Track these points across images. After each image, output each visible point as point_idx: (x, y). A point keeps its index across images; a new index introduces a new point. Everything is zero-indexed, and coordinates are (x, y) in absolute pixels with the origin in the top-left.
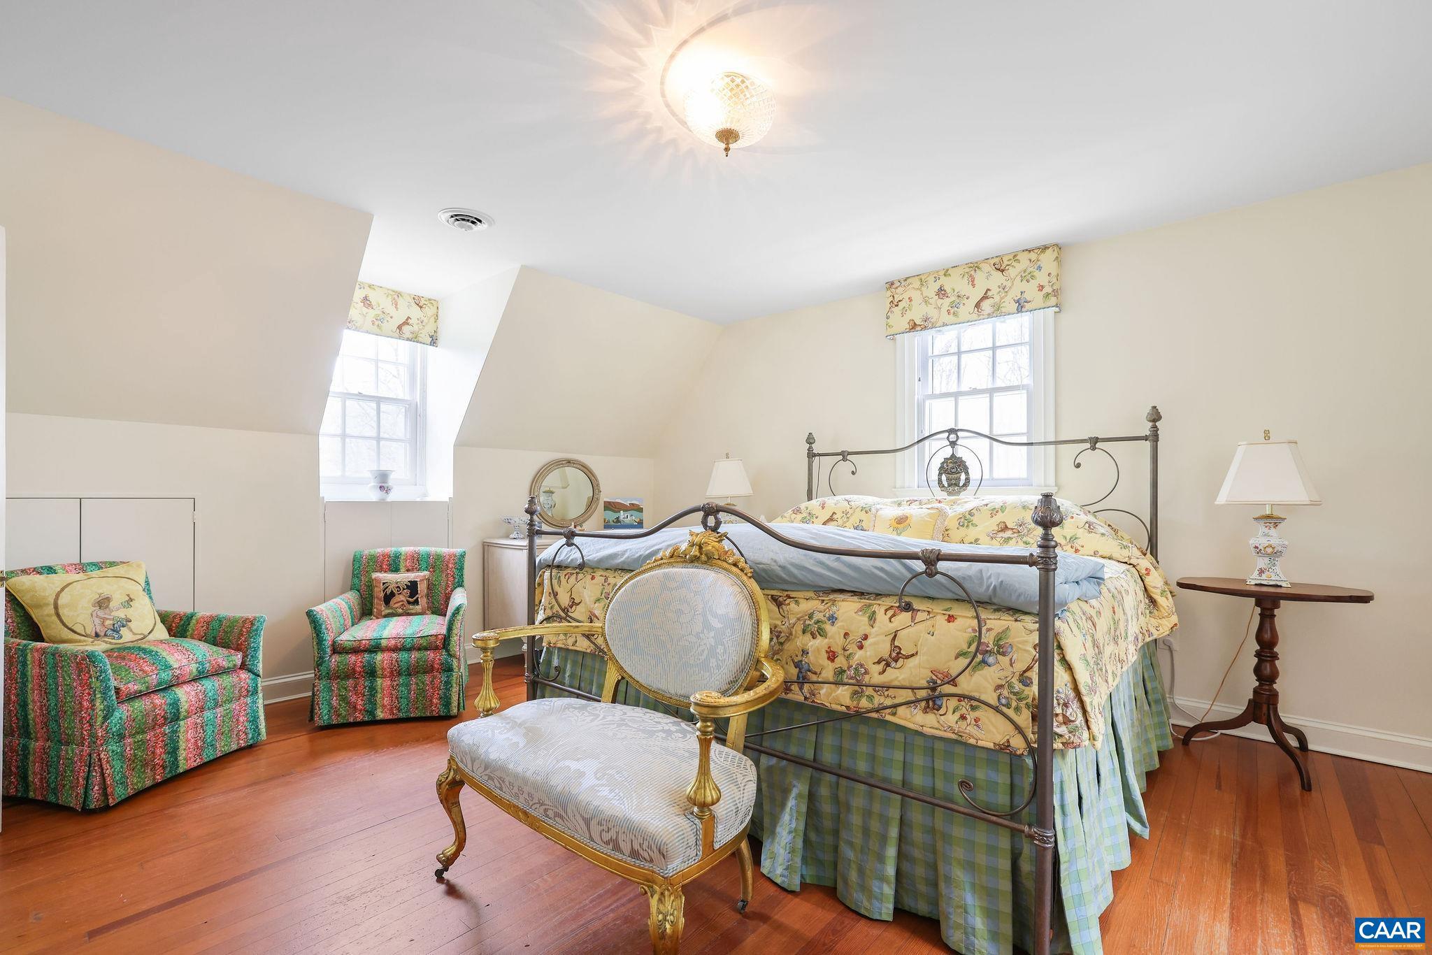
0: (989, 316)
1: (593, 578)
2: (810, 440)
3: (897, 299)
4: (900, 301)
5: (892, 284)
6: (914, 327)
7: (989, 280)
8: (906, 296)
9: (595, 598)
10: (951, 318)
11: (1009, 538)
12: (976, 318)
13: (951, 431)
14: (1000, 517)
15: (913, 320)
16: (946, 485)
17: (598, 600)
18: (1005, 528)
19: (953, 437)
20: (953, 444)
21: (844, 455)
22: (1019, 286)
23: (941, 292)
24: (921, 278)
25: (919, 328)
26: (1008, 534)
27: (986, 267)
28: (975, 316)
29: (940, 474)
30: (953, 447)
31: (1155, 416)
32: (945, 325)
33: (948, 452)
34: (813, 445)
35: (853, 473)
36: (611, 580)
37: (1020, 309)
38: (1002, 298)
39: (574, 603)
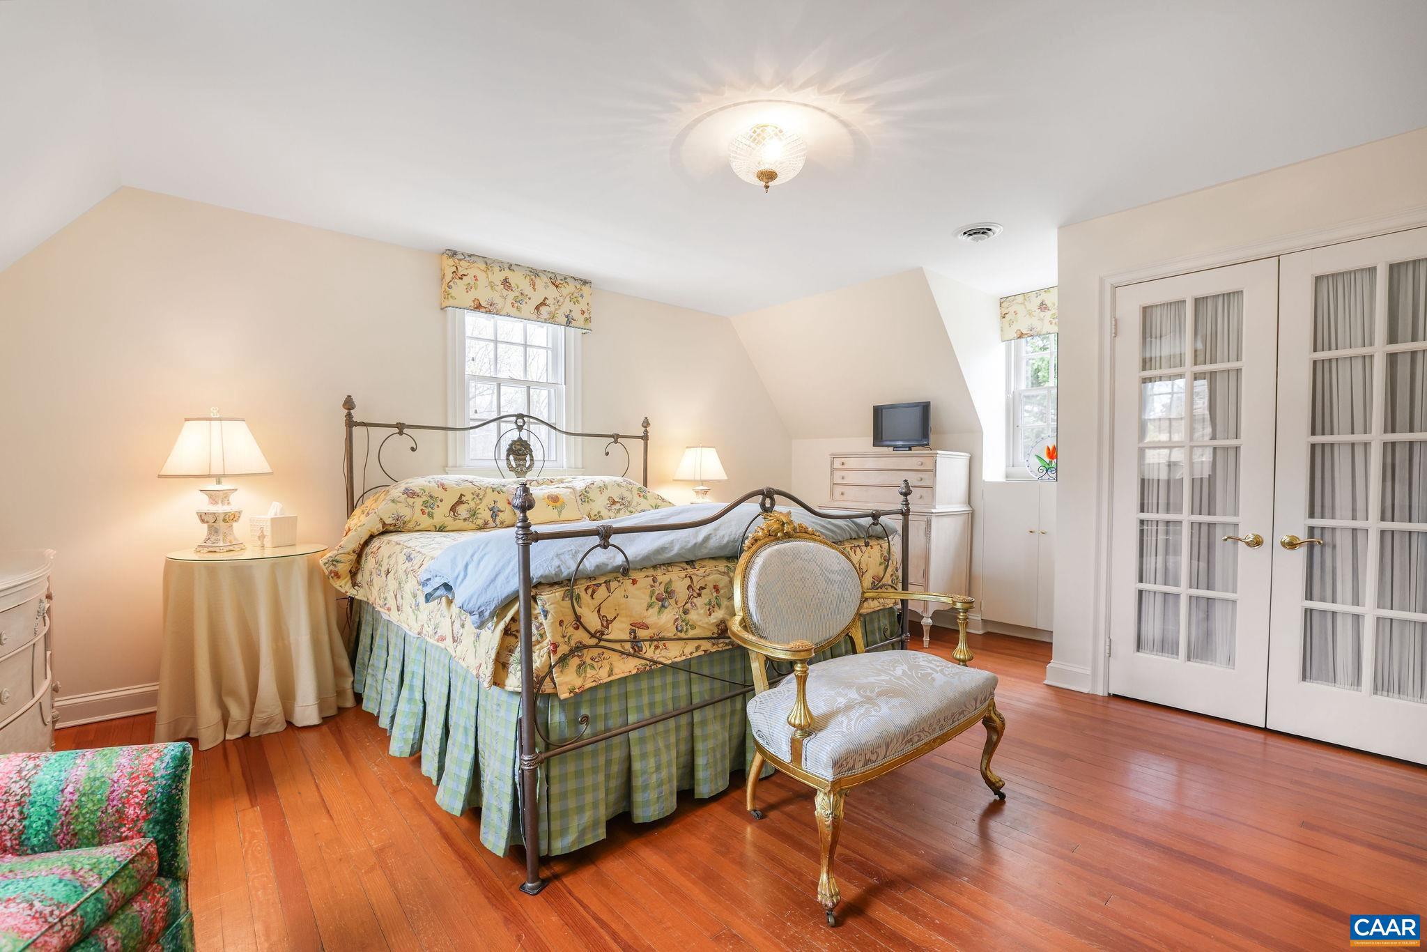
0: (546, 321)
1: (634, 582)
2: (349, 404)
3: (460, 273)
4: (465, 275)
5: (455, 253)
6: (478, 307)
7: (544, 290)
8: (472, 272)
9: (645, 605)
10: (514, 311)
11: (620, 509)
12: (536, 319)
13: (521, 416)
14: (607, 494)
15: (478, 300)
16: (514, 466)
17: (650, 606)
18: (614, 503)
19: (520, 422)
20: (520, 428)
21: (401, 427)
22: (567, 306)
23: (505, 282)
24: (488, 263)
25: (484, 310)
26: (618, 506)
27: (545, 279)
28: (534, 317)
29: (508, 455)
30: (520, 431)
31: (646, 424)
32: (508, 315)
33: (515, 435)
34: (352, 411)
35: (413, 449)
36: (661, 578)
37: (568, 324)
38: (556, 310)
39: (607, 623)
